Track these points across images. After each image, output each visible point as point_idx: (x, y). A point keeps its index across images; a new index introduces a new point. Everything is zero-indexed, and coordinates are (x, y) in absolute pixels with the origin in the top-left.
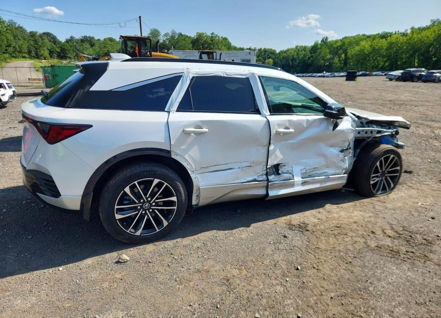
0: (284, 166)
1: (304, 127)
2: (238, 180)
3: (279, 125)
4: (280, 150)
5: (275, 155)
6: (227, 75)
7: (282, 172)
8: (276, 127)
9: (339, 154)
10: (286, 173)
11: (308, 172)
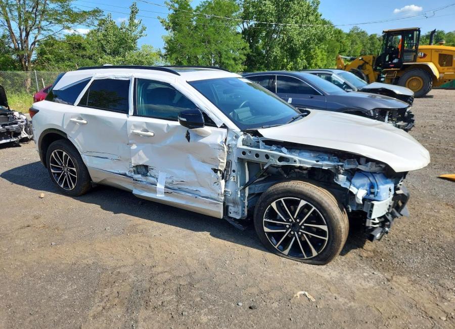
0: (152, 169)
1: (164, 132)
2: (113, 169)
3: (136, 126)
4: (143, 151)
5: (139, 155)
6: (116, 78)
7: (150, 175)
8: (133, 127)
9: (210, 174)
10: (153, 177)
11: (175, 183)
